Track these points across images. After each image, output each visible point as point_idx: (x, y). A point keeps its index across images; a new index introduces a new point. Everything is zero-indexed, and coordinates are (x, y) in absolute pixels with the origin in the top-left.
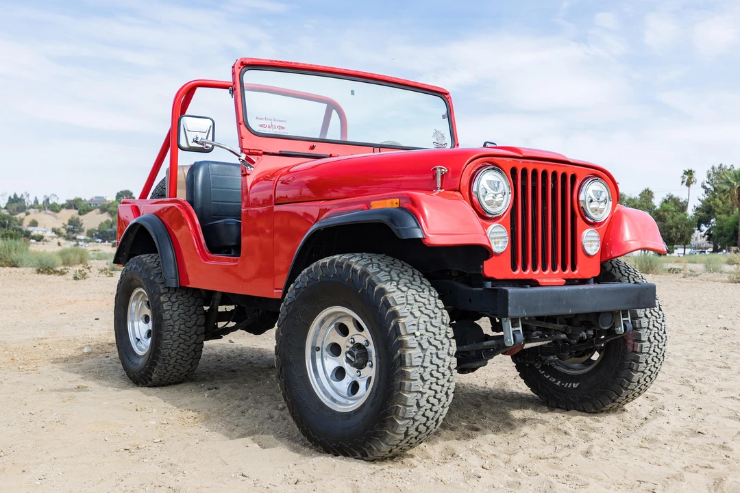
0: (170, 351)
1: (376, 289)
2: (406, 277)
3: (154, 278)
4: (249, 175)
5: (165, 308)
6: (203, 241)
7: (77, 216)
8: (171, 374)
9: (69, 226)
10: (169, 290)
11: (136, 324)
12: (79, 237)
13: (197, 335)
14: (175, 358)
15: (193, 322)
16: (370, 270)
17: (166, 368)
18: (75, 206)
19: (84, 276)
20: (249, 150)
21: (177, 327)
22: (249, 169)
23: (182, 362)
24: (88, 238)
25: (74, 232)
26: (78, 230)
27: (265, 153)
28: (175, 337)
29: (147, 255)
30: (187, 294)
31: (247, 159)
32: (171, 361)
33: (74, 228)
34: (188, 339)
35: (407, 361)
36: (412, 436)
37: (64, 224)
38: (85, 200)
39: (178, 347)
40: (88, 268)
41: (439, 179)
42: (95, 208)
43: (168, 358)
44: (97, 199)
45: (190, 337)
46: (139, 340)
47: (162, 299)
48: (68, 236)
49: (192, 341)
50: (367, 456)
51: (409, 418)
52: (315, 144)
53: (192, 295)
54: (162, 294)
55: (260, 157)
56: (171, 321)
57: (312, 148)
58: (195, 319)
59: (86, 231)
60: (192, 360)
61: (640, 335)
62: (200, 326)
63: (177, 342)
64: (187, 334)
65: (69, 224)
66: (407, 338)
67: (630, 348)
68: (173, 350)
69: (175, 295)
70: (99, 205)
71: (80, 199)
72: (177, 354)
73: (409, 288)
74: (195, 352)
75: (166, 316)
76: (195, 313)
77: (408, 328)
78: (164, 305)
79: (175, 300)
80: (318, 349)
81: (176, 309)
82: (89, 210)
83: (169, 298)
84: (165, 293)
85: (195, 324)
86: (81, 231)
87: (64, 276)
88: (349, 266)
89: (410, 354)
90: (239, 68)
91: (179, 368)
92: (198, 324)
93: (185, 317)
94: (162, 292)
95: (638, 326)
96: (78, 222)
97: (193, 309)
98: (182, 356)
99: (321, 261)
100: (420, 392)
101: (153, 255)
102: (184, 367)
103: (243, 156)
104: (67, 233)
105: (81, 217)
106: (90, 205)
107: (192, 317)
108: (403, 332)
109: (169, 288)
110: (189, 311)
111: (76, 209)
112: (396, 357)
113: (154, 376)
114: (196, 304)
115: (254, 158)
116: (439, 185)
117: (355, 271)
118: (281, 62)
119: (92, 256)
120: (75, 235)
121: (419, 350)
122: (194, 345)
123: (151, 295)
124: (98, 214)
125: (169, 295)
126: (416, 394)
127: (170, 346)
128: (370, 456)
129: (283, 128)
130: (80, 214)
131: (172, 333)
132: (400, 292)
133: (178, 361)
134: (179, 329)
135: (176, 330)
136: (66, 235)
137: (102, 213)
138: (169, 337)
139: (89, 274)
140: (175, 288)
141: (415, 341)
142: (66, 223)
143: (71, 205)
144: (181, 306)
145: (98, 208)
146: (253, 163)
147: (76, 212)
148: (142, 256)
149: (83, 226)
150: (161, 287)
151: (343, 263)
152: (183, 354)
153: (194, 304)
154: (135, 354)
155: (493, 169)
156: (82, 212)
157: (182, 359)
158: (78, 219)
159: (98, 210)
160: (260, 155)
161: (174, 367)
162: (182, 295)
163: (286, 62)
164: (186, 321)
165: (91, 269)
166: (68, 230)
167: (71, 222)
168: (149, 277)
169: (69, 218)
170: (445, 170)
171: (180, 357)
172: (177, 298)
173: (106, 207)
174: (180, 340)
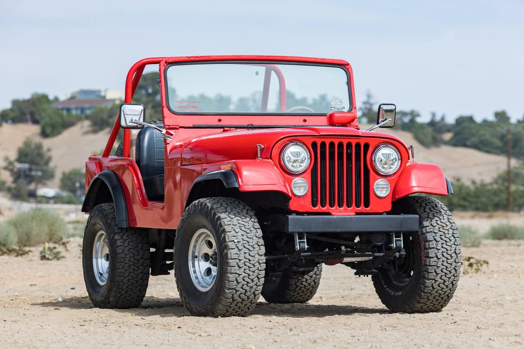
0: (123, 278)
1: (216, 217)
2: (237, 210)
3: (111, 221)
4: (169, 144)
5: (118, 244)
6: (144, 191)
7: (38, 139)
8: (124, 298)
9: (18, 166)
10: (122, 231)
11: (99, 260)
12: (43, 191)
13: (144, 267)
14: (127, 284)
15: (140, 256)
16: (215, 206)
17: (120, 292)
18: (32, 114)
19: (57, 256)
20: (169, 126)
21: (128, 259)
22: (169, 140)
23: (132, 287)
24: (65, 194)
25: (30, 179)
26: (39, 173)
27: (181, 127)
28: (126, 267)
29: (107, 204)
30: (135, 234)
31: (167, 133)
32: (124, 286)
33: (30, 170)
34: (137, 269)
35: (229, 256)
36: (237, 301)
37: (6, 159)
38: (56, 99)
39: (129, 275)
40: (64, 244)
41: (259, 152)
42: (79, 119)
43: (121, 284)
44: (83, 97)
45: (138, 267)
46: (101, 274)
47: (116, 237)
48: (17, 189)
49: (140, 271)
50: (214, 314)
51: (232, 289)
52: (221, 117)
53: (140, 235)
54: (116, 234)
55: (177, 131)
56: (123, 255)
57: (220, 120)
58: (142, 254)
59: (58, 175)
60: (140, 287)
61: (428, 253)
62: (145, 259)
63: (128, 272)
64: (135, 265)
65: (20, 160)
66: (230, 244)
67: (423, 262)
68: (125, 278)
69: (126, 234)
70: (88, 112)
71: (44, 98)
72: (128, 281)
73: (236, 216)
74: (143, 281)
75: (119, 250)
76: (141, 249)
77: (230, 238)
78: (118, 242)
79: (126, 238)
80: (196, 257)
81: (127, 245)
82: (67, 125)
83: (122, 237)
84: (118, 233)
85: (142, 258)
86: (47, 176)
87: (24, 256)
88: (206, 204)
89: (231, 252)
90: (164, 66)
91: (131, 293)
92: (144, 257)
93: (134, 252)
94: (116, 232)
95: (427, 247)
96: (40, 155)
97: (140, 246)
98: (133, 283)
99: (194, 202)
100: (238, 274)
101: (110, 203)
102: (134, 293)
103: (164, 131)
104: (15, 182)
105: (47, 143)
106: (68, 110)
107: (140, 251)
108: (227, 240)
109: (122, 228)
110: (137, 247)
111: (35, 122)
112: (224, 254)
113: (112, 299)
114: (143, 241)
115: (171, 132)
116: (259, 155)
117: (208, 207)
118: (196, 57)
119: (71, 231)
120: (32, 187)
121: (236, 250)
122: (142, 275)
123: (108, 235)
124: (87, 133)
125: (122, 234)
126: (234, 275)
127: (122, 274)
128: (216, 314)
129: (196, 107)
130: (44, 134)
131: (124, 264)
132: (229, 218)
133: (129, 287)
134: (129, 261)
135: (127, 262)
136: (13, 186)
137: (95, 132)
138: (121, 267)
139: (63, 253)
140: (127, 229)
141: (234, 245)
142: (13, 156)
143: (23, 114)
144: (131, 243)
145: (87, 117)
146: (172, 135)
147: (35, 129)
148: (103, 205)
149: (52, 165)
150: (115, 228)
151: (203, 203)
152: (133, 281)
153: (141, 242)
154: (98, 285)
155: (296, 144)
156: (48, 130)
157: (132, 285)
158: (39, 147)
159: (87, 123)
160: (178, 129)
161: (126, 292)
162: (132, 235)
163: (201, 57)
164: (134, 255)
165: (68, 245)
166: (18, 176)
167: (23, 155)
168: (107, 221)
169: (20, 144)
170: (263, 146)
171: (131, 284)
172: (128, 236)
173: (105, 116)
174: (130, 269)
